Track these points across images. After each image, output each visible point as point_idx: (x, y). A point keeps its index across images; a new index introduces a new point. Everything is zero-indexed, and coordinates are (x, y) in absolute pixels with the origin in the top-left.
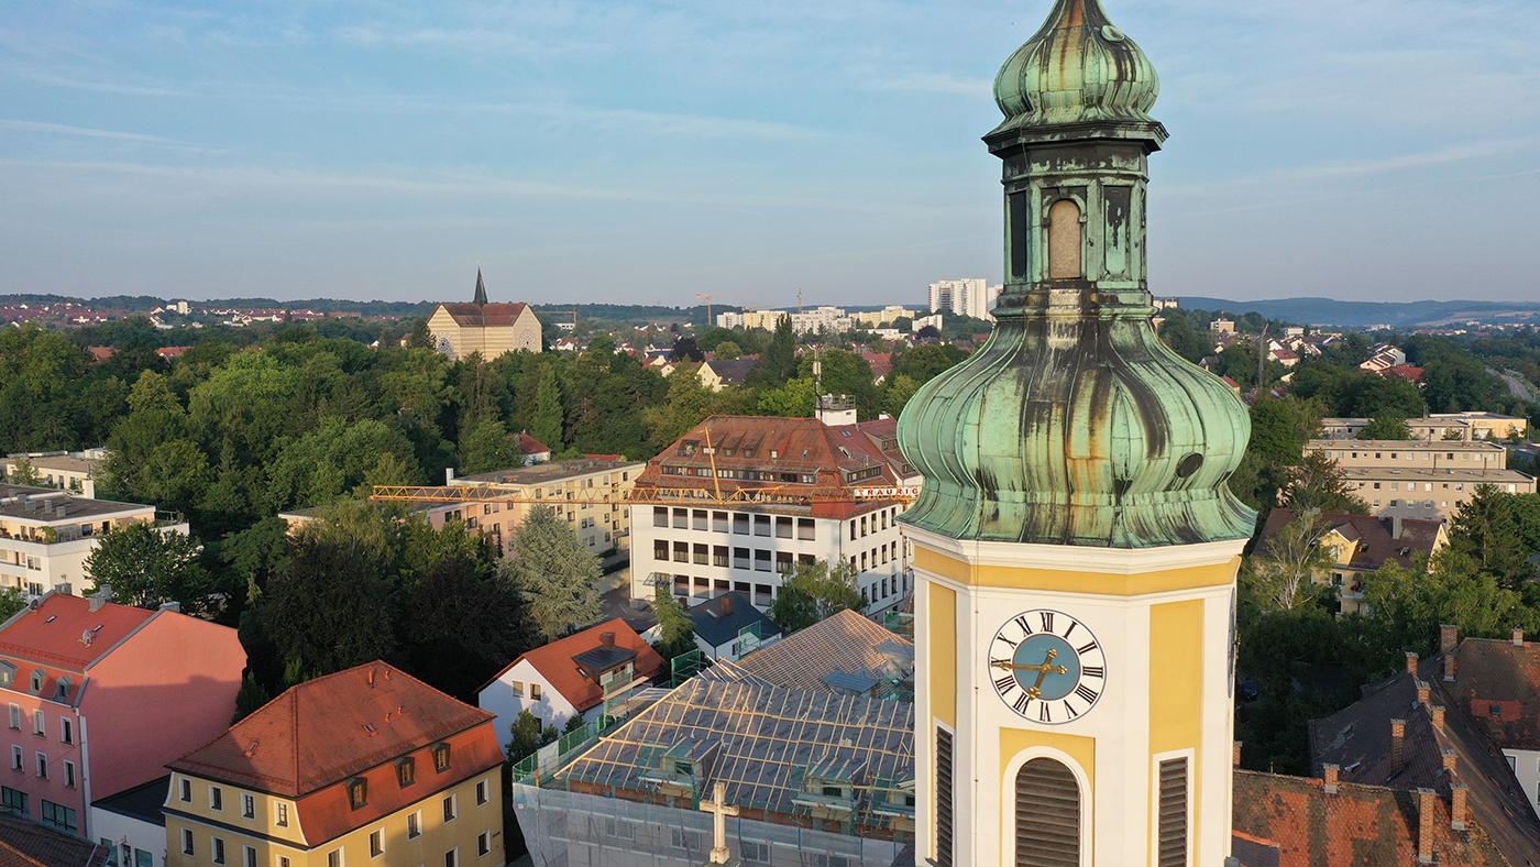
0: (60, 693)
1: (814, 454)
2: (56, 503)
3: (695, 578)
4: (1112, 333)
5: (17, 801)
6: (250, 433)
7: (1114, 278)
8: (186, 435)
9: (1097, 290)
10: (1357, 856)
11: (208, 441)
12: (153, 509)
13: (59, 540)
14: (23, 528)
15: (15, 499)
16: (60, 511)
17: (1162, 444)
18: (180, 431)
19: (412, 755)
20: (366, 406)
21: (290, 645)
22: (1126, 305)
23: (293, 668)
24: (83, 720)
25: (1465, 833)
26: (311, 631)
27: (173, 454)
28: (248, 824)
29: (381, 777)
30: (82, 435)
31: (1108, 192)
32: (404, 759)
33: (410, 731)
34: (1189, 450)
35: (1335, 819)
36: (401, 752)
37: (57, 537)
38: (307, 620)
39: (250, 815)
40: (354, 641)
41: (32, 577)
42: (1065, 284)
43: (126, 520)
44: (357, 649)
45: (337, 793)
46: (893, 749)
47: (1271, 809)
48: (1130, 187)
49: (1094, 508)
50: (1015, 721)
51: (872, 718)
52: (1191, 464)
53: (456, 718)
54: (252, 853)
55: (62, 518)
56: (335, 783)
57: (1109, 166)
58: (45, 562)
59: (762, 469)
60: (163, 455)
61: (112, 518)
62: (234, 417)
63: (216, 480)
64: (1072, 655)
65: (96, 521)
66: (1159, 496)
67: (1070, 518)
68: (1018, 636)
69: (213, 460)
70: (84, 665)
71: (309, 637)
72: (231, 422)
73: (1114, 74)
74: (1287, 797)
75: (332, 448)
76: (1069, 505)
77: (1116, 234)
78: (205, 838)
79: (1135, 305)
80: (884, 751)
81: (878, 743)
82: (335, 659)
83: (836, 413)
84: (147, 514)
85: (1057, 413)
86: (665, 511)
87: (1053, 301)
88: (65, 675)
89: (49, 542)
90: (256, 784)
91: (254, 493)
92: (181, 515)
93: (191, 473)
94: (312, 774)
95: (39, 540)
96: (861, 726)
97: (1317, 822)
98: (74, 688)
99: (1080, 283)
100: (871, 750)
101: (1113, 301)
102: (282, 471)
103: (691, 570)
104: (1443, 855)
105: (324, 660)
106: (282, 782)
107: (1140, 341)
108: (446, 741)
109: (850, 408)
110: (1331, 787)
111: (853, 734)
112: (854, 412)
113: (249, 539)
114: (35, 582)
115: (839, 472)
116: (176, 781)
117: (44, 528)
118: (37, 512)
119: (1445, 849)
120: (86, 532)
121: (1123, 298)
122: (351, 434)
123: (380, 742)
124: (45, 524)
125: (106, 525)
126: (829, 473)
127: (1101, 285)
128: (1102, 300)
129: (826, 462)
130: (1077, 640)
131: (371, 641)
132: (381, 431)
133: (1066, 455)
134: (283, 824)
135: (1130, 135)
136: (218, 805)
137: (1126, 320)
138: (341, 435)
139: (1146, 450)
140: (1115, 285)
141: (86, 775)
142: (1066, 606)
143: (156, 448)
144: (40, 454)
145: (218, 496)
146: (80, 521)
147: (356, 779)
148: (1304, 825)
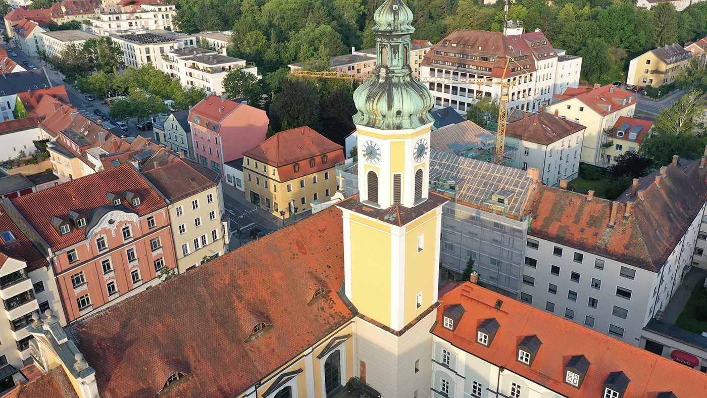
0: (214, 128)
1: (497, 49)
2: (214, 57)
3: (444, 99)
4: (392, 80)
5: (204, 160)
6: (284, 26)
7: (395, 66)
8: (260, 28)
9: (389, 69)
10: (590, 220)
11: (267, 30)
12: (245, 61)
13: (215, 72)
14: (204, 67)
15: (201, 55)
16: (215, 61)
17: (391, 108)
18: (257, 26)
19: (315, 158)
20: (325, 18)
21: (284, 117)
22: (396, 73)
23: (284, 124)
24: (220, 137)
25: (628, 217)
26: (290, 113)
27: (254, 36)
28: (264, 174)
29: (304, 164)
30: (225, 24)
31: (392, 46)
32: (312, 159)
33: (315, 150)
34: (398, 110)
35: (587, 208)
36: (311, 156)
37: (214, 71)
38: (289, 109)
39: (265, 171)
40: (305, 117)
41: (207, 85)
42: (384, 67)
43: (236, 65)
44: (305, 120)
45: (290, 167)
46: (451, 171)
47: (567, 202)
48: (399, 45)
49: (380, 120)
50: (367, 163)
51: (447, 160)
52: (399, 113)
53: (330, 147)
54: (266, 182)
55: (216, 64)
56: (289, 164)
57: (393, 40)
58: (211, 80)
59: (474, 54)
60: (251, 36)
61: (231, 64)
62: (278, 19)
63: (269, 48)
64: (375, 151)
65: (226, 65)
66: (395, 118)
67: (376, 122)
68: (367, 146)
69: (268, 39)
70: (220, 120)
71: (289, 115)
72: (276, 21)
73: (393, 19)
74: (574, 200)
75: (310, 37)
76: (376, 119)
77: (395, 56)
78: (254, 176)
79: (399, 73)
80: (448, 171)
81: (447, 169)
82: (298, 123)
83: (512, 30)
84: (243, 63)
85: (372, 99)
86: (434, 70)
87: (381, 71)
88: (215, 122)
89: (212, 73)
90: (266, 162)
91: (282, 54)
92: (254, 64)
93: (260, 44)
94: (282, 161)
95: (209, 72)
96: (443, 162)
97: (581, 208)
98: (217, 126)
99: (386, 67)
100: (444, 170)
101: (393, 72)
102: (292, 45)
103: (443, 95)
104: (618, 223)
105: (294, 123)
106: (273, 162)
107: (399, 82)
108: (326, 154)
109: (519, 27)
110: (589, 198)
111: (440, 165)
112: (521, 29)
113: (275, 76)
114: (209, 87)
115: (506, 58)
116: (245, 159)
117: (210, 68)
118: (207, 61)
119: (619, 221)
120: (224, 69)
121: (395, 71)
122: (317, 31)
123: (304, 153)
124: (210, 66)
125: (230, 67)
126: (501, 58)
127: (390, 68)
128: (390, 72)
129: (500, 53)
130: (376, 148)
131: (310, 117)
132: (328, 30)
133: (373, 109)
134: (274, 175)
135: (396, 34)
136: (257, 167)
137: (396, 76)
138: (314, 31)
139: (387, 109)
140: (394, 68)
141: (222, 154)
142: (375, 140)
143: (248, 34)
144: (211, 32)
145: (270, 54)
146: (221, 65)
147: (296, 163)
148: (577, 208)
